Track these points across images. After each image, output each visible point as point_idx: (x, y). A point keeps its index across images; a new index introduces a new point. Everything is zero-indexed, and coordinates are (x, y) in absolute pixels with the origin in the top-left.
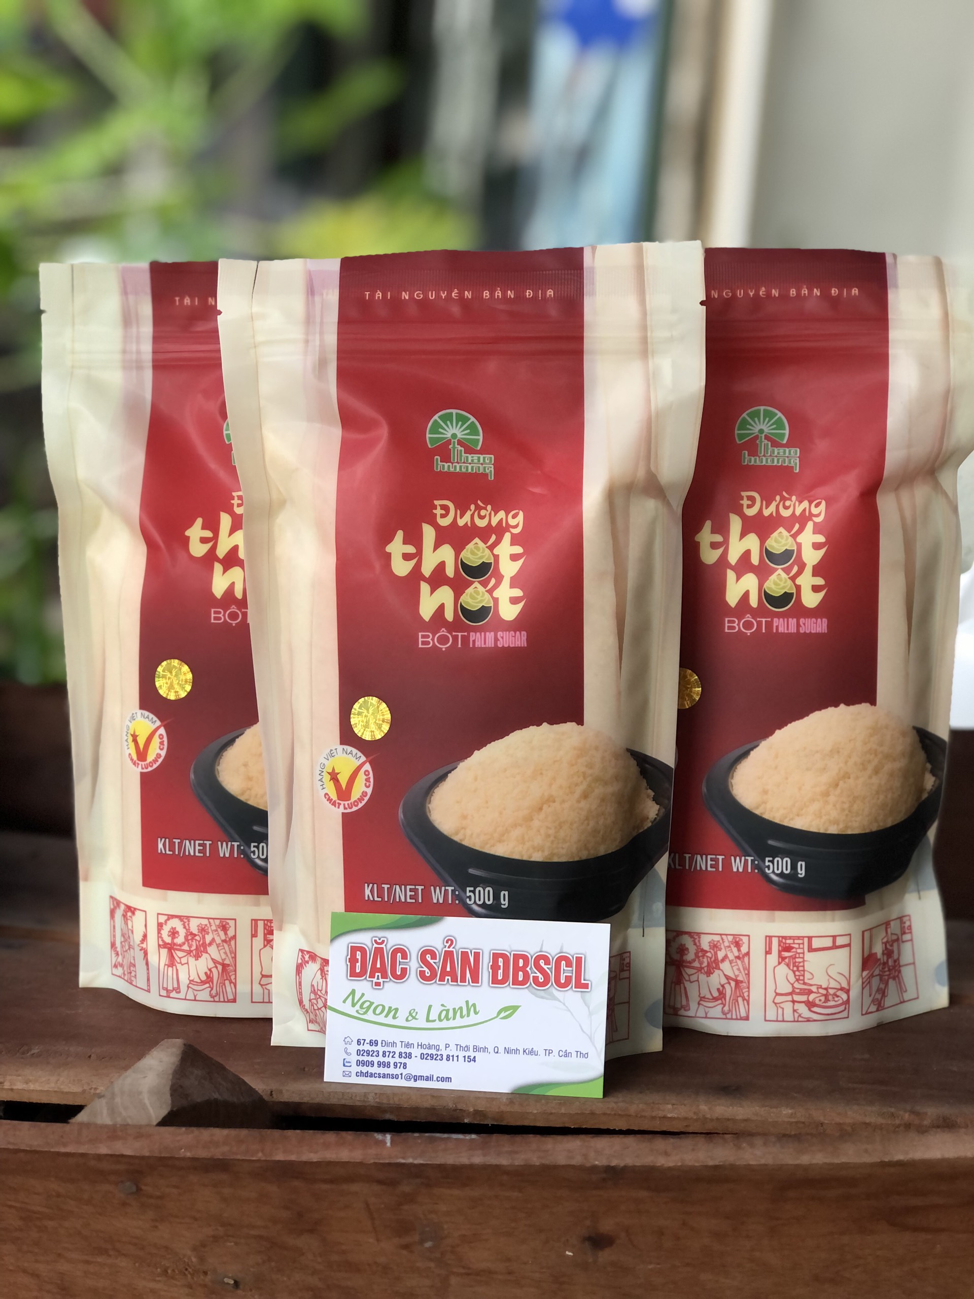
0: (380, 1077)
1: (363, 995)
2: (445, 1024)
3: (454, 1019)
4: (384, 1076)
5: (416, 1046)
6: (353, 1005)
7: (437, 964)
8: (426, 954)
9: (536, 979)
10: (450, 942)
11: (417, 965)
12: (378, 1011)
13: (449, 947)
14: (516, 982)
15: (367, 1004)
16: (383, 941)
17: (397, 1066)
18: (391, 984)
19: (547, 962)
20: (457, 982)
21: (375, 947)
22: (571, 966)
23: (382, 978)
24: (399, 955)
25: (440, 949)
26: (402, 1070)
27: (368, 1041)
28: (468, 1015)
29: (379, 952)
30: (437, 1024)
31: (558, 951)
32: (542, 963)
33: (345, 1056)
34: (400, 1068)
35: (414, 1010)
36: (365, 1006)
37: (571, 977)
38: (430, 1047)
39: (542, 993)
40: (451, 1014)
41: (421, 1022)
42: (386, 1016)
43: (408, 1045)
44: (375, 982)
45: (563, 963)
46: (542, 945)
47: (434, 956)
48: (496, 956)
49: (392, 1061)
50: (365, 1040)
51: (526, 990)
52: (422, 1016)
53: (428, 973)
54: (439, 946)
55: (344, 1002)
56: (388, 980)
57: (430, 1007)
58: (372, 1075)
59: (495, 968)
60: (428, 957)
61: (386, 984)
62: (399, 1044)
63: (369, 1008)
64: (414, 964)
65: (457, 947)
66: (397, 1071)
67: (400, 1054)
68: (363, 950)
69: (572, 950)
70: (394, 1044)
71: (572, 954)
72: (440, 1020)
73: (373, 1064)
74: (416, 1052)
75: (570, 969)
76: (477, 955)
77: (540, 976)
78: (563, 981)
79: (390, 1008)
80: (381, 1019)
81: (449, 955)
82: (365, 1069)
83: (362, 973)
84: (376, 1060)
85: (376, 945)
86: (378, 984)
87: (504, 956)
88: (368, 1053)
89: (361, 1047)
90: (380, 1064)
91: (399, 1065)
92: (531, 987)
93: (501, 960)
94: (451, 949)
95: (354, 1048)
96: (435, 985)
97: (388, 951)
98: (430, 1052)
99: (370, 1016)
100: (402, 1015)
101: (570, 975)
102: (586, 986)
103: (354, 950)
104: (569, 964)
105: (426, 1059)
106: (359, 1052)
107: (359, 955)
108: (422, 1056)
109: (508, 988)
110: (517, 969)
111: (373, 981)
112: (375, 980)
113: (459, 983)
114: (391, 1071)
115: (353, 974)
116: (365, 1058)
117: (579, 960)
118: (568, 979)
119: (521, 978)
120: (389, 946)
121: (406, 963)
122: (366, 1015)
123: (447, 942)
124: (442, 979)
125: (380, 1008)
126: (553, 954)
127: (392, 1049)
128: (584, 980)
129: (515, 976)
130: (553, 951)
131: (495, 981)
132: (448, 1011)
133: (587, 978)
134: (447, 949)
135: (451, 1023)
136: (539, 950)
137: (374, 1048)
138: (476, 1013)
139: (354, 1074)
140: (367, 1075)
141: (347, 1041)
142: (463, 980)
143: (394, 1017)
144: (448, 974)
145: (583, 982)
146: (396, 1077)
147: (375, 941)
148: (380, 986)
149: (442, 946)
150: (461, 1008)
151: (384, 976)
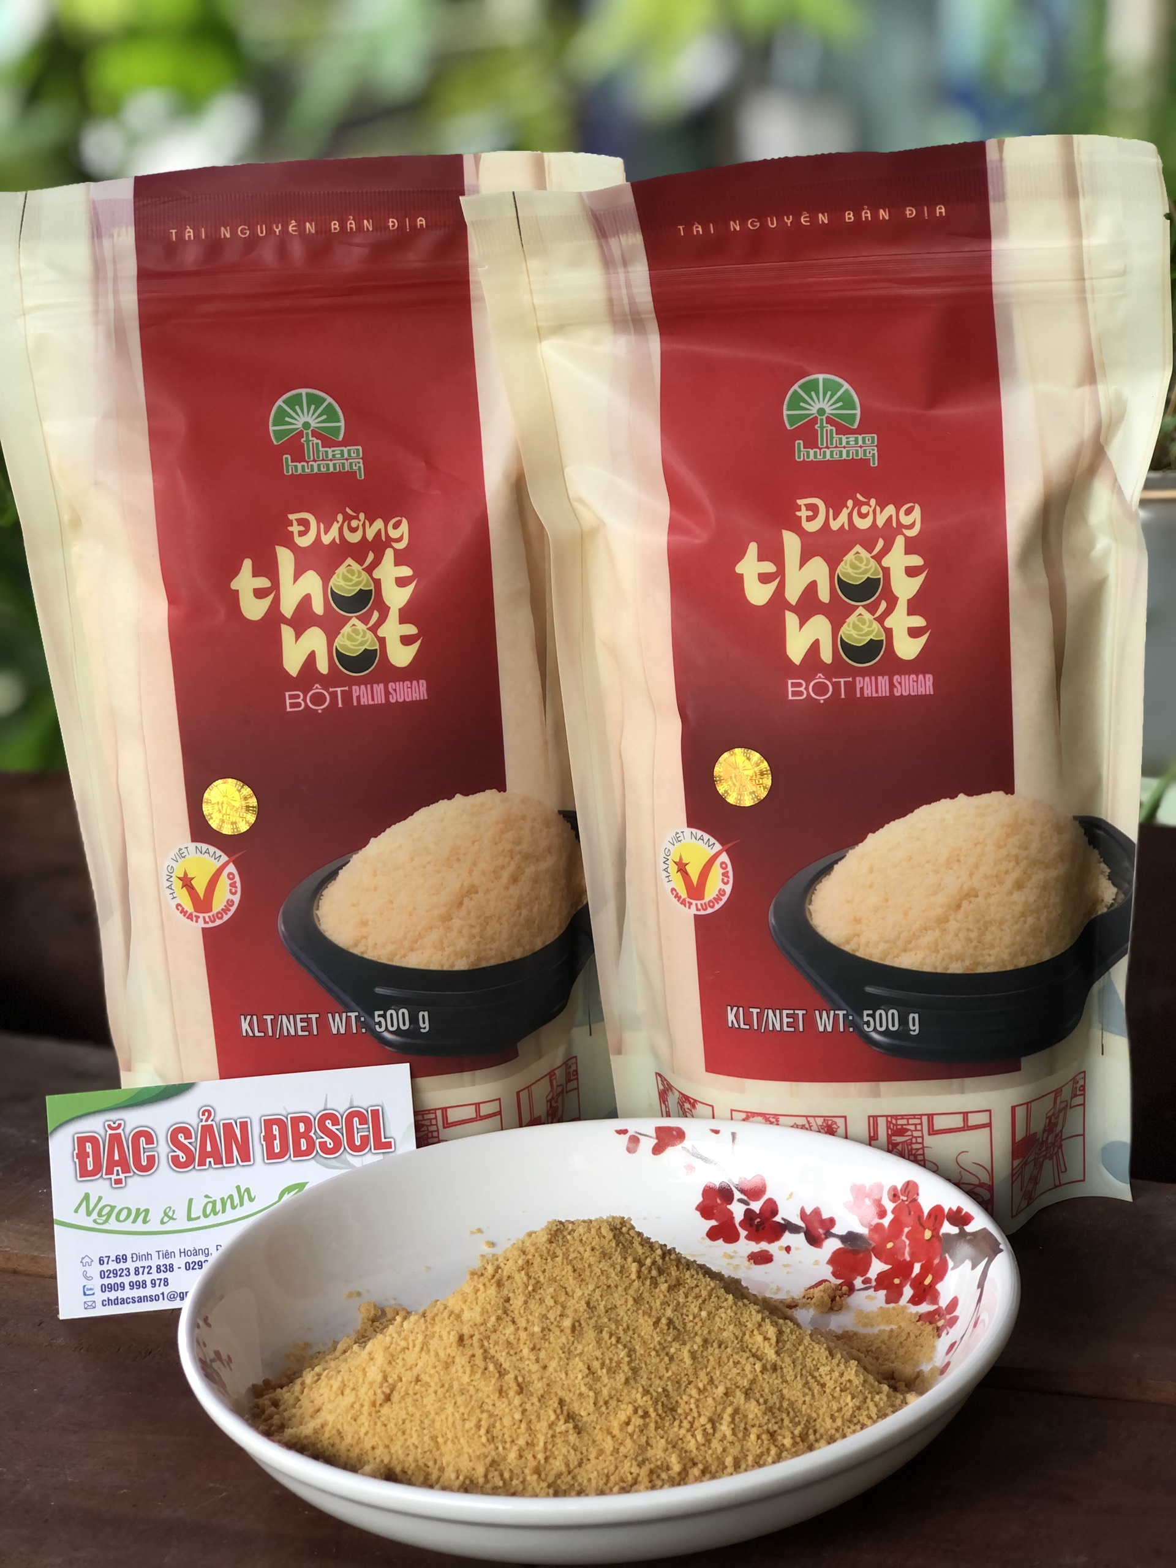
0: (134, 1302)
1: (100, 1198)
2: (213, 1220)
3: (224, 1211)
4: (141, 1300)
5: (177, 1254)
6: (89, 1213)
7: (193, 1144)
8: (177, 1134)
9: (323, 1145)
10: (206, 1114)
11: (167, 1150)
12: (123, 1216)
13: (206, 1121)
14: (298, 1153)
15: (108, 1209)
16: (120, 1125)
17: (155, 1284)
18: (136, 1178)
19: (335, 1122)
20: (222, 1164)
21: (110, 1135)
22: (366, 1123)
23: (123, 1173)
24: (142, 1140)
25: (195, 1126)
26: (163, 1289)
27: (113, 1258)
28: (242, 1204)
29: (115, 1139)
30: (203, 1222)
31: (348, 1106)
32: (329, 1124)
33: (85, 1282)
34: (159, 1286)
35: (170, 1208)
36: (105, 1212)
37: (368, 1137)
38: (196, 1253)
39: (333, 1163)
40: (219, 1207)
41: (181, 1223)
42: (134, 1221)
43: (167, 1255)
44: (115, 1180)
45: (356, 1120)
46: (326, 1101)
47: (188, 1135)
48: (268, 1124)
49: (148, 1278)
50: (109, 1257)
51: (313, 1162)
52: (181, 1213)
53: (183, 1158)
54: (193, 1121)
55: (76, 1211)
56: (131, 1174)
57: (191, 1201)
58: (123, 1301)
59: (269, 1138)
60: (181, 1137)
61: (129, 1181)
62: (155, 1256)
63: (109, 1214)
64: (163, 1149)
65: (217, 1119)
66: (157, 1291)
67: (158, 1268)
68: (93, 1140)
69: (364, 1102)
70: (148, 1256)
71: (365, 1106)
72: (206, 1216)
73: (124, 1287)
74: (179, 1262)
75: (366, 1126)
76: (244, 1126)
77: (328, 1140)
78: (358, 1143)
79: (138, 1210)
80: (128, 1226)
81: (207, 1130)
82: (113, 1295)
83: (97, 1170)
84: (126, 1280)
85: (110, 1132)
86: (118, 1182)
87: (280, 1123)
88: (115, 1273)
89: (105, 1267)
90: (132, 1285)
91: (158, 1282)
92: (318, 1157)
93: (275, 1127)
94: (209, 1122)
95: (95, 1270)
96: (193, 1172)
97: (127, 1136)
98: (196, 1259)
99: (113, 1224)
100: (155, 1216)
101: (366, 1133)
102: (388, 1145)
103: (82, 1141)
104: (363, 1120)
105: (193, 1269)
106: (102, 1275)
107: (89, 1147)
108: (188, 1266)
109: (289, 1162)
110: (297, 1137)
111: (111, 1179)
112: (114, 1177)
113: (225, 1165)
114: (149, 1291)
115: (84, 1173)
116: (112, 1281)
117: (375, 1113)
118: (365, 1140)
119: (304, 1148)
120: (127, 1131)
121: (153, 1149)
122: (107, 1224)
123: (203, 1114)
124: (202, 1163)
125: (124, 1213)
126: (341, 1110)
127: (145, 1263)
128: (385, 1138)
129: (297, 1145)
130: (341, 1107)
131: (271, 1155)
132: (214, 1203)
133: (388, 1135)
134: (204, 1123)
135: (221, 1218)
136: (323, 1108)
137: (122, 1265)
138: (251, 1200)
139: (99, 1304)
140: (116, 1302)
141: (85, 1262)
142: (230, 1160)
143: (145, 1222)
144: (209, 1155)
145: (383, 1140)
146: (156, 1298)
147: (109, 1126)
148: (121, 1183)
149: (197, 1120)
150: (231, 1197)
151: (126, 1170)
